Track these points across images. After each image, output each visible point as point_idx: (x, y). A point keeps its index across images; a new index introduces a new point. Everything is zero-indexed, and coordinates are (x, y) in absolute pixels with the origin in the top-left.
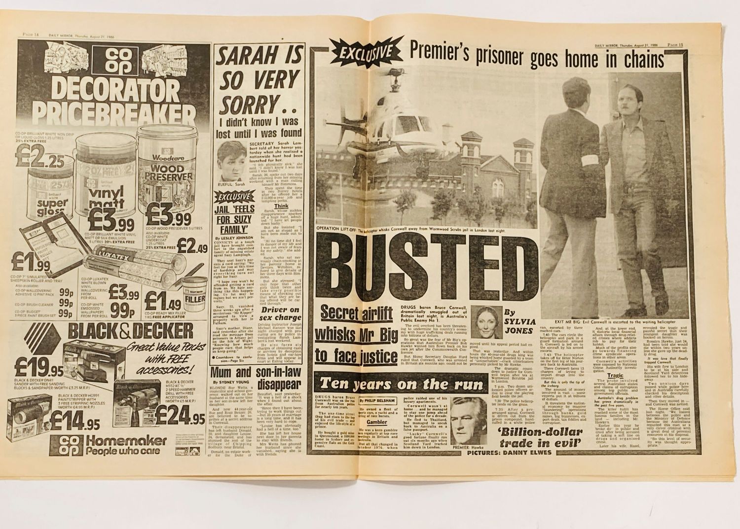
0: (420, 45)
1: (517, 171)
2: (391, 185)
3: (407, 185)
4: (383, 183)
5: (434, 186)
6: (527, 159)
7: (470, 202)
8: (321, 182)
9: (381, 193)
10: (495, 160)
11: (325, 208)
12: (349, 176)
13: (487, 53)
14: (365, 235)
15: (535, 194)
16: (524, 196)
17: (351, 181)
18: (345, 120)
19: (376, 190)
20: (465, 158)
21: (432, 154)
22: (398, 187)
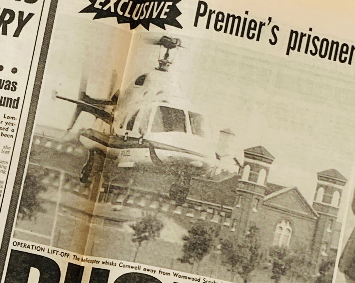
0: (211, 10)
1: (314, 214)
2: (130, 201)
3: (154, 206)
4: (121, 196)
5: (191, 215)
6: (333, 200)
7: (239, 246)
8: (32, 179)
9: (115, 210)
10: (286, 193)
11: (30, 216)
12: (75, 178)
13: (305, 39)
14: (82, 264)
15: (336, 251)
16: (318, 251)
17: (76, 185)
18: (84, 96)
19: (109, 203)
20: (244, 183)
21: (198, 168)
22: (139, 207)
